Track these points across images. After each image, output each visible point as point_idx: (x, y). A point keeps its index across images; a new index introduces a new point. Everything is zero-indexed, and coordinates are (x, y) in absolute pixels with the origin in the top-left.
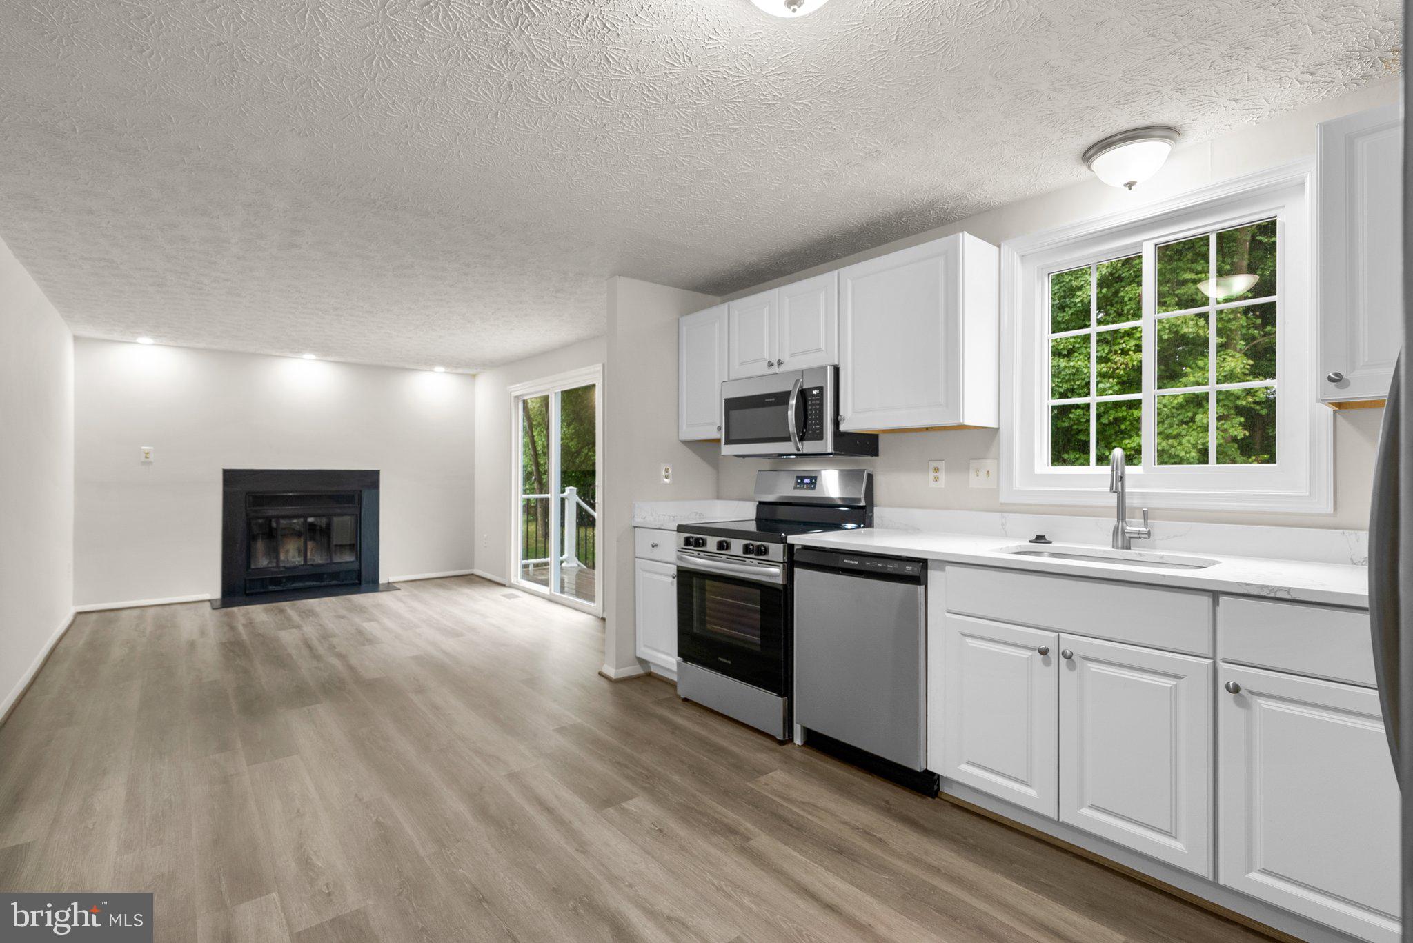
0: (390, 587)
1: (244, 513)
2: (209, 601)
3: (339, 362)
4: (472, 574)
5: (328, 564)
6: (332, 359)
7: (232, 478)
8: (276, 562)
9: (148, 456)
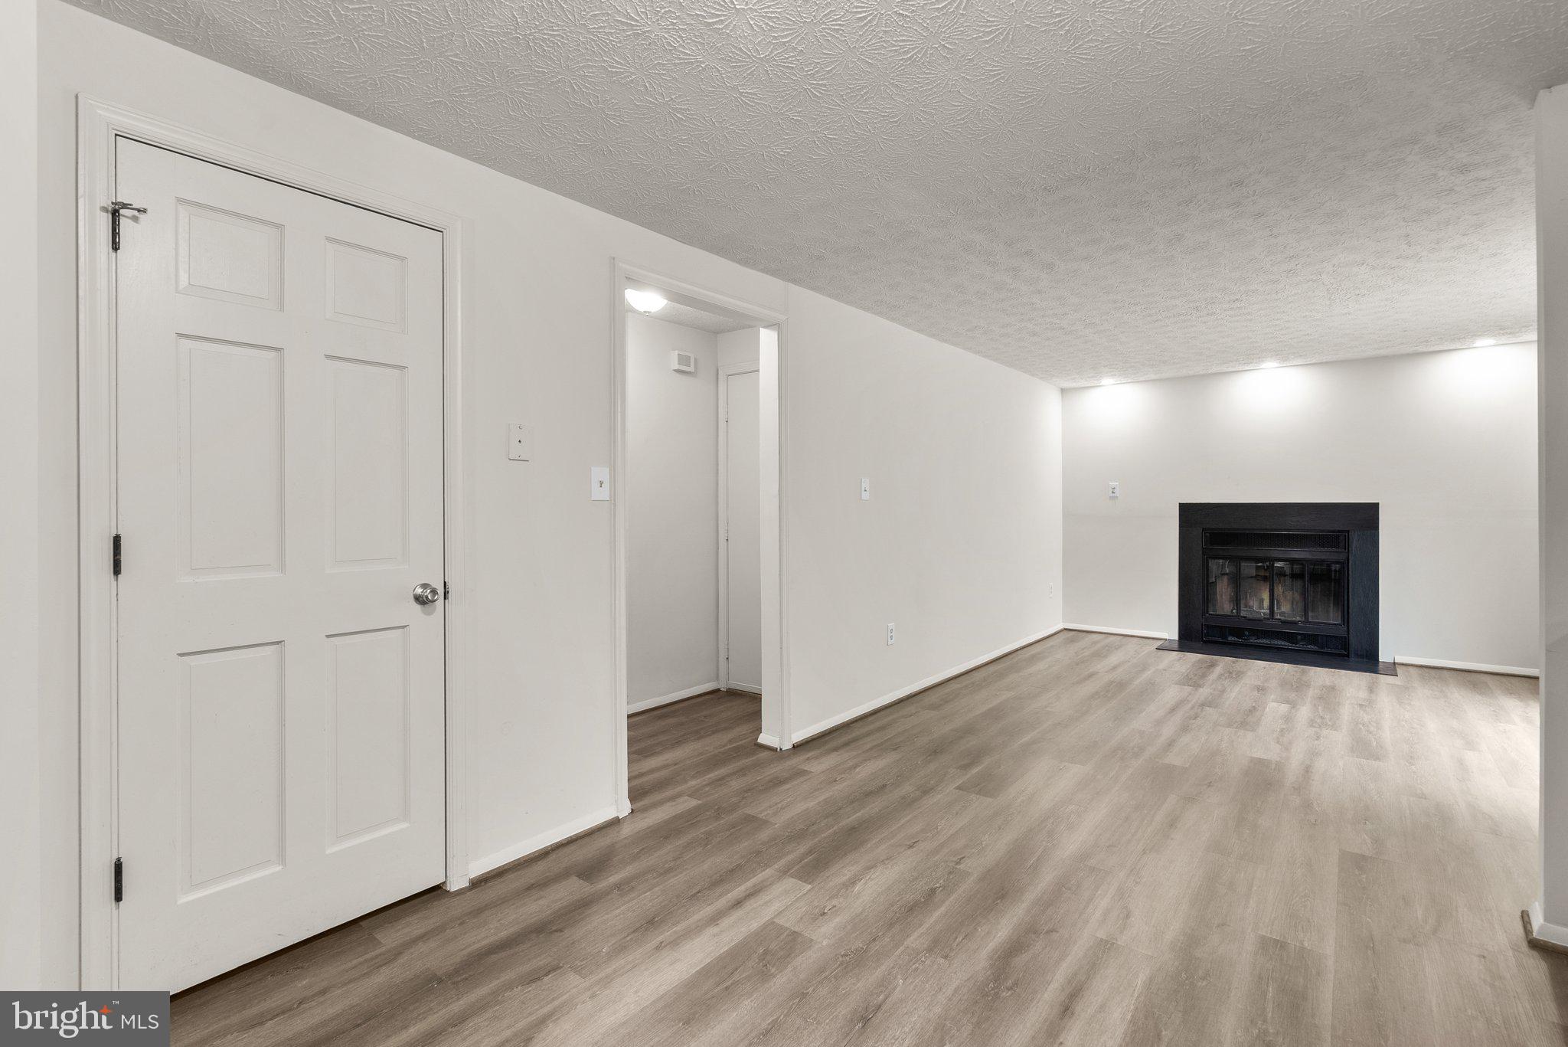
0: (1392, 669)
1: (1201, 552)
2: (1166, 640)
3: (1327, 363)
5: (1301, 622)
6: (1295, 363)
7: (1190, 514)
8: (1239, 610)
9: (1115, 491)
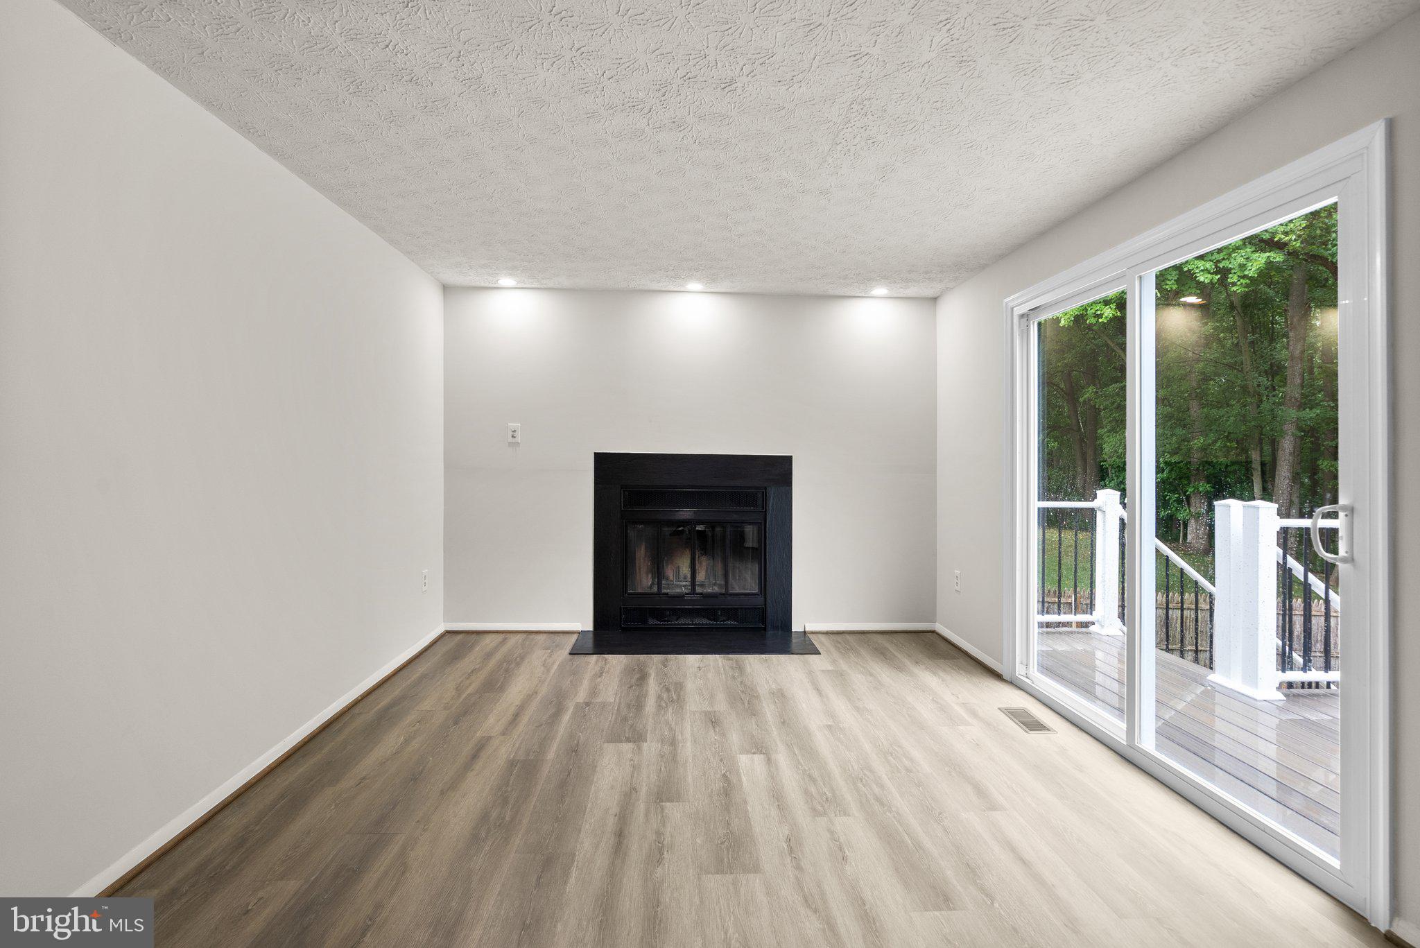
0: (807, 646)
1: (619, 518)
2: (579, 633)
4: (933, 632)
5: (721, 594)
7: (606, 466)
8: (659, 585)
9: (515, 435)
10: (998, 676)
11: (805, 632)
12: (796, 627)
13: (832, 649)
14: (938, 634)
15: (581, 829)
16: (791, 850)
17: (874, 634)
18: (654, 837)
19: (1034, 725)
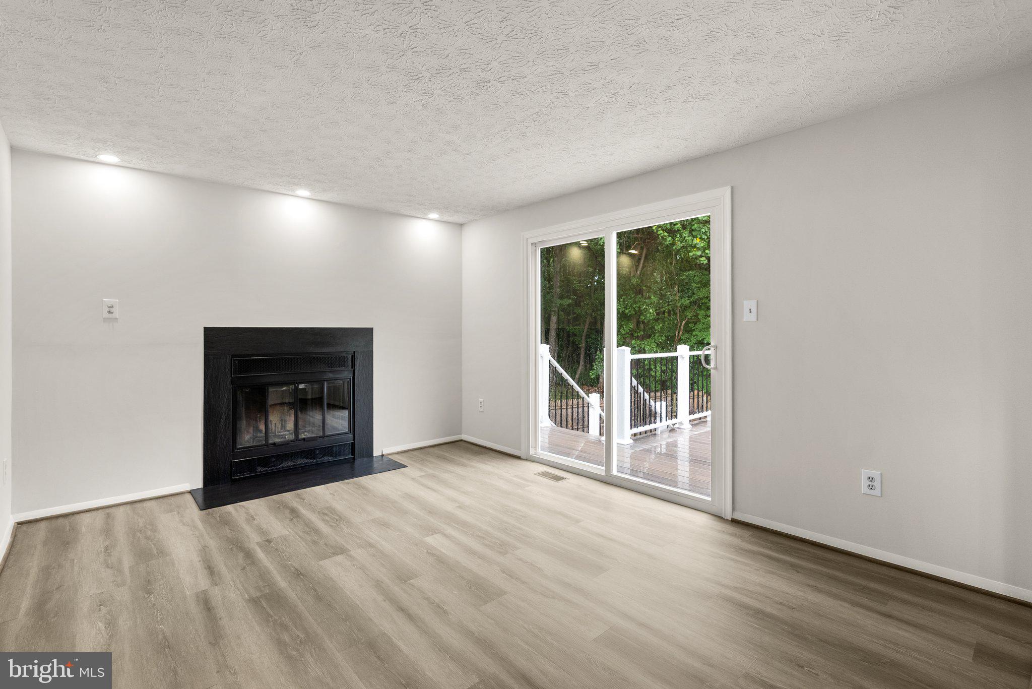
0: (386, 463)
1: (230, 382)
2: (190, 492)
4: (461, 440)
5: (318, 437)
7: (214, 338)
8: (265, 437)
9: (112, 310)
10: (519, 458)
11: (383, 455)
12: (376, 453)
13: (413, 463)
14: (465, 441)
15: (370, 618)
16: (511, 576)
17: (428, 448)
18: (426, 602)
19: (558, 479)
